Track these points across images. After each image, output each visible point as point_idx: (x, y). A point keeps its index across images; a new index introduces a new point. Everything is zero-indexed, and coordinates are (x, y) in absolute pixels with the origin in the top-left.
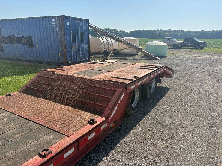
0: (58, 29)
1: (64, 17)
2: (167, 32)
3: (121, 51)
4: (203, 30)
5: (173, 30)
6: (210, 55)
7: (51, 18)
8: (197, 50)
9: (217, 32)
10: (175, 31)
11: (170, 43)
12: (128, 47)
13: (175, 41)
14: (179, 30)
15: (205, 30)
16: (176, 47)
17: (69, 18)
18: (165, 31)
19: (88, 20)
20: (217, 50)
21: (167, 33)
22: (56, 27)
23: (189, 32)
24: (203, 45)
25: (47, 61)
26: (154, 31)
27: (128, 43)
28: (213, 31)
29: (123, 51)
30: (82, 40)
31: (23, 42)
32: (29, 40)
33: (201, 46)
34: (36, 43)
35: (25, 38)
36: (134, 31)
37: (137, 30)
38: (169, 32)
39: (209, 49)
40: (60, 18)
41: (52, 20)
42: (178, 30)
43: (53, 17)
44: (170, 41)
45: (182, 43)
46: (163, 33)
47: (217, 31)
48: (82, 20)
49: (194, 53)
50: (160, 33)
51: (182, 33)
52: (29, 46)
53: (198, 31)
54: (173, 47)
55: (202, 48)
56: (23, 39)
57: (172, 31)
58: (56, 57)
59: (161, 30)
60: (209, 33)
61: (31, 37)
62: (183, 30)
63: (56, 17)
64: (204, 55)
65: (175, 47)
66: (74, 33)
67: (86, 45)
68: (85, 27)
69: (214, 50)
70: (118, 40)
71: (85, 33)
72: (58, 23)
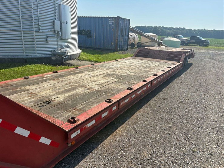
0: (113, 26)
3: (143, 44)
4: (204, 29)
5: (174, 28)
6: (213, 51)
7: (109, 18)
8: (201, 47)
9: (218, 32)
12: (151, 41)
13: (182, 38)
14: (181, 28)
18: (167, 28)
19: (129, 20)
20: (218, 47)
21: (168, 31)
22: (112, 24)
23: (190, 30)
24: (206, 43)
25: (102, 48)
26: (156, 28)
27: (151, 38)
28: (215, 30)
29: (145, 44)
30: (125, 35)
31: (83, 33)
32: (88, 33)
33: (204, 43)
34: (94, 34)
35: (85, 31)
37: (139, 26)
38: (171, 29)
39: (211, 47)
40: (116, 18)
41: (110, 20)
43: (110, 18)
45: (188, 40)
46: (165, 30)
48: (127, 20)
49: (199, 49)
50: (162, 30)
52: (87, 36)
53: (199, 30)
55: (205, 45)
56: (83, 31)
58: (109, 46)
59: (163, 27)
61: (90, 30)
62: (185, 28)
63: (113, 17)
64: (207, 50)
65: (182, 43)
66: (122, 29)
67: (127, 38)
68: (127, 25)
69: (216, 47)
70: (143, 35)
71: (127, 29)
72: (114, 21)
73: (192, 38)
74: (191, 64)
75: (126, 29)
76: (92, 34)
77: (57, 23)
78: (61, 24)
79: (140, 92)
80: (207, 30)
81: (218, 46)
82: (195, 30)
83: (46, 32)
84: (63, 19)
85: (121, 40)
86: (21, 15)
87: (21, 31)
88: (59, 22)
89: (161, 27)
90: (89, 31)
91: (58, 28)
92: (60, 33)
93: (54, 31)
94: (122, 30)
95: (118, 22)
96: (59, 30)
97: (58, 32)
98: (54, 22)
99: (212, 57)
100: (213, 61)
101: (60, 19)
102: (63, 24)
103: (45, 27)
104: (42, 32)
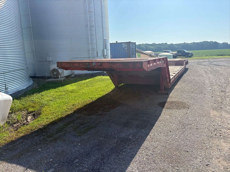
0: (126, 48)
1: (130, 42)
2: (152, 46)
6: (197, 60)
10: (159, 44)
13: (171, 52)
14: (163, 43)
15: (186, 43)
17: (131, 43)
19: (135, 43)
23: (172, 44)
27: (150, 55)
28: (194, 43)
33: (189, 55)
39: (195, 57)
40: (128, 43)
42: (162, 43)
43: (123, 43)
45: (176, 54)
46: (148, 46)
47: (197, 43)
53: (180, 44)
55: (190, 57)
57: (156, 44)
60: (191, 45)
62: (167, 43)
63: (125, 42)
64: (194, 60)
66: (132, 50)
69: (199, 57)
70: (143, 53)
72: (126, 45)
73: (178, 52)
74: (188, 69)
80: (187, 43)
81: (200, 56)
82: (176, 45)
84: (107, 48)
86: (90, 48)
87: (90, 57)
88: (106, 50)
89: (144, 44)
93: (104, 55)
95: (129, 46)
96: (106, 54)
97: (106, 56)
98: (103, 51)
99: (199, 63)
100: (200, 66)
103: (100, 54)
104: (99, 57)
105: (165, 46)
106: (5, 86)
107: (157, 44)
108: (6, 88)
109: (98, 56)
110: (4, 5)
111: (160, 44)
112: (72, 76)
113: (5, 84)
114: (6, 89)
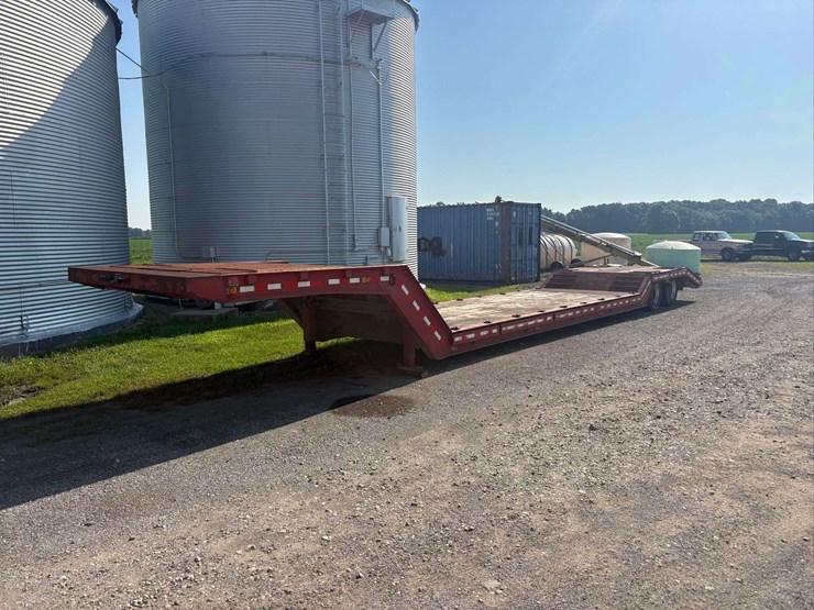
0: (497, 223)
2: (708, 209)
5: (732, 201)
7: (486, 207)
10: (740, 204)
11: (713, 246)
13: (726, 240)
14: (759, 201)
16: (730, 255)
19: (539, 205)
21: (709, 214)
22: (495, 220)
25: (470, 280)
26: (660, 206)
30: (531, 242)
31: (422, 247)
32: (436, 244)
33: (804, 252)
34: (450, 247)
35: (426, 240)
36: (584, 209)
37: (596, 205)
38: (720, 208)
40: (504, 206)
41: (488, 210)
42: (753, 201)
43: (490, 205)
44: (711, 239)
45: (746, 245)
46: (693, 212)
48: (532, 206)
50: (682, 213)
51: (768, 213)
52: (434, 253)
54: (720, 257)
56: (423, 242)
57: (728, 204)
58: (490, 272)
59: (685, 201)
61: (441, 238)
62: (774, 201)
65: (727, 255)
66: (521, 230)
67: (535, 250)
68: (534, 218)
71: (535, 228)
72: (498, 214)
73: (760, 237)
75: (531, 229)
76: (444, 248)
77: (385, 231)
78: (391, 232)
79: (533, 322)
83: (363, 250)
84: (394, 224)
85: (519, 257)
86: (328, 225)
87: (326, 252)
88: (388, 229)
90: (438, 240)
91: (385, 242)
92: (389, 250)
93: (379, 247)
94: (521, 234)
95: (510, 215)
96: (388, 244)
97: (386, 248)
98: (378, 232)
101: (389, 224)
102: (394, 233)
103: (365, 241)
104: (360, 251)
105: (764, 212)
106: (21, 321)
107: (733, 204)
108: (22, 325)
109: (357, 249)
110: (39, 117)
111: (745, 202)
112: (268, 306)
113: (21, 317)
114: (23, 328)
